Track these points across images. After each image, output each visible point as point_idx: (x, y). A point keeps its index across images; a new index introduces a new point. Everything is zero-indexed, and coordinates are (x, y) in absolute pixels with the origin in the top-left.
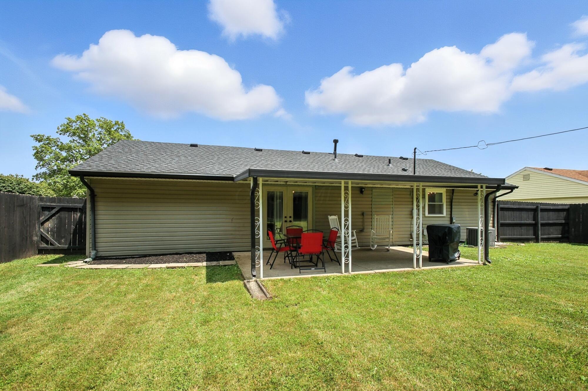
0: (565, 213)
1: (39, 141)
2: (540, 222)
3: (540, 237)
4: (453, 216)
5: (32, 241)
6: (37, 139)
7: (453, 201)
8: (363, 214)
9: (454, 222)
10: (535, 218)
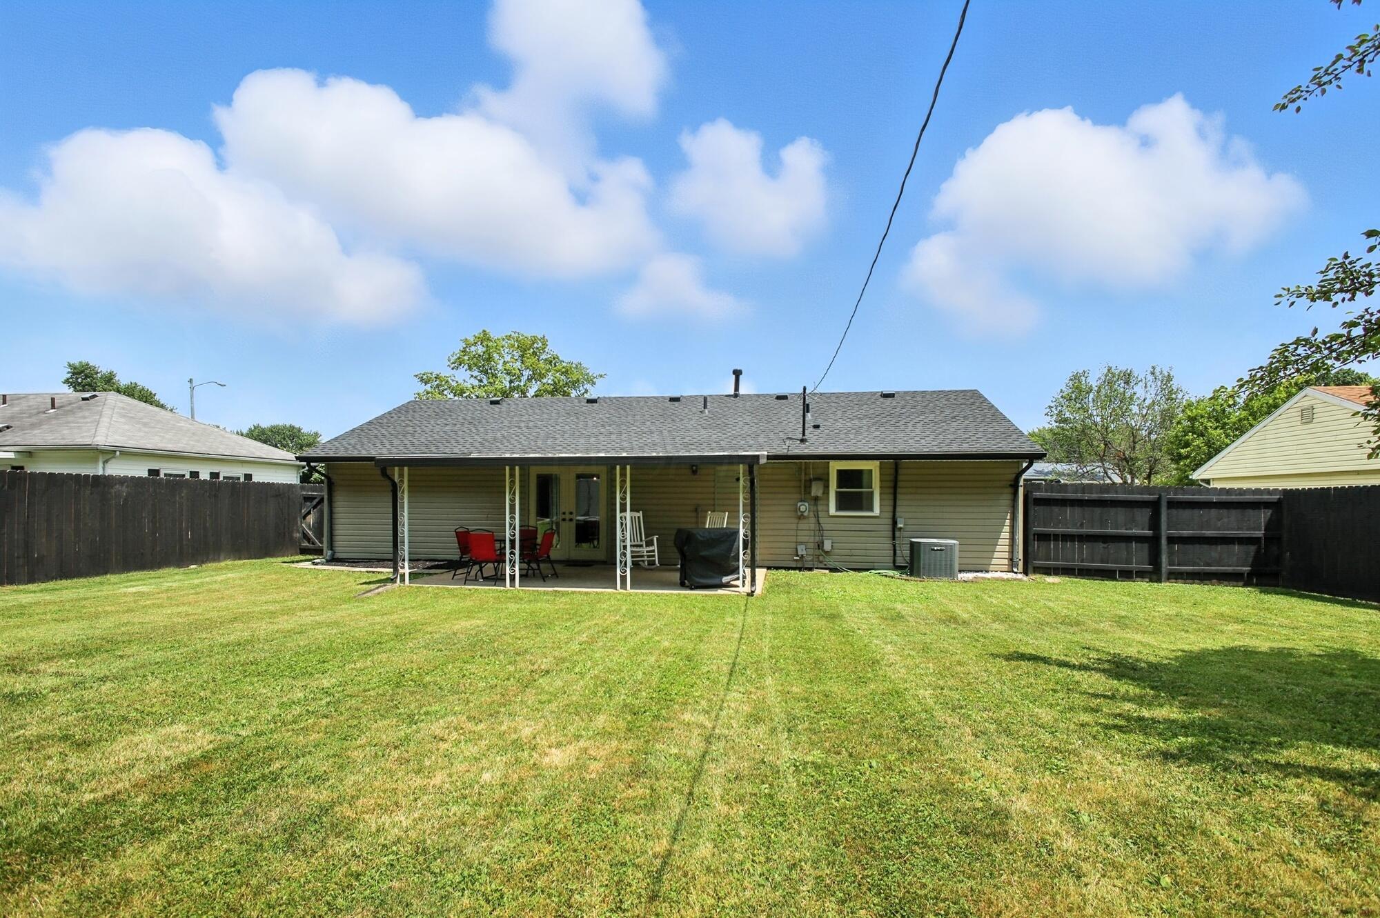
0: (1269, 512)
1: (426, 383)
2: (1164, 532)
3: (1165, 566)
4: (898, 514)
5: (291, 539)
6: (422, 380)
7: (900, 484)
8: (696, 510)
9: (901, 528)
10: (1155, 524)
